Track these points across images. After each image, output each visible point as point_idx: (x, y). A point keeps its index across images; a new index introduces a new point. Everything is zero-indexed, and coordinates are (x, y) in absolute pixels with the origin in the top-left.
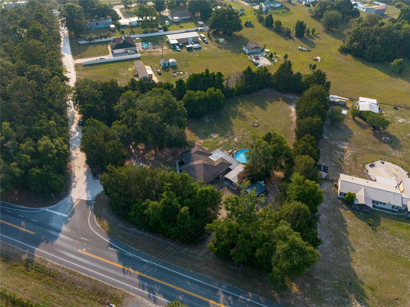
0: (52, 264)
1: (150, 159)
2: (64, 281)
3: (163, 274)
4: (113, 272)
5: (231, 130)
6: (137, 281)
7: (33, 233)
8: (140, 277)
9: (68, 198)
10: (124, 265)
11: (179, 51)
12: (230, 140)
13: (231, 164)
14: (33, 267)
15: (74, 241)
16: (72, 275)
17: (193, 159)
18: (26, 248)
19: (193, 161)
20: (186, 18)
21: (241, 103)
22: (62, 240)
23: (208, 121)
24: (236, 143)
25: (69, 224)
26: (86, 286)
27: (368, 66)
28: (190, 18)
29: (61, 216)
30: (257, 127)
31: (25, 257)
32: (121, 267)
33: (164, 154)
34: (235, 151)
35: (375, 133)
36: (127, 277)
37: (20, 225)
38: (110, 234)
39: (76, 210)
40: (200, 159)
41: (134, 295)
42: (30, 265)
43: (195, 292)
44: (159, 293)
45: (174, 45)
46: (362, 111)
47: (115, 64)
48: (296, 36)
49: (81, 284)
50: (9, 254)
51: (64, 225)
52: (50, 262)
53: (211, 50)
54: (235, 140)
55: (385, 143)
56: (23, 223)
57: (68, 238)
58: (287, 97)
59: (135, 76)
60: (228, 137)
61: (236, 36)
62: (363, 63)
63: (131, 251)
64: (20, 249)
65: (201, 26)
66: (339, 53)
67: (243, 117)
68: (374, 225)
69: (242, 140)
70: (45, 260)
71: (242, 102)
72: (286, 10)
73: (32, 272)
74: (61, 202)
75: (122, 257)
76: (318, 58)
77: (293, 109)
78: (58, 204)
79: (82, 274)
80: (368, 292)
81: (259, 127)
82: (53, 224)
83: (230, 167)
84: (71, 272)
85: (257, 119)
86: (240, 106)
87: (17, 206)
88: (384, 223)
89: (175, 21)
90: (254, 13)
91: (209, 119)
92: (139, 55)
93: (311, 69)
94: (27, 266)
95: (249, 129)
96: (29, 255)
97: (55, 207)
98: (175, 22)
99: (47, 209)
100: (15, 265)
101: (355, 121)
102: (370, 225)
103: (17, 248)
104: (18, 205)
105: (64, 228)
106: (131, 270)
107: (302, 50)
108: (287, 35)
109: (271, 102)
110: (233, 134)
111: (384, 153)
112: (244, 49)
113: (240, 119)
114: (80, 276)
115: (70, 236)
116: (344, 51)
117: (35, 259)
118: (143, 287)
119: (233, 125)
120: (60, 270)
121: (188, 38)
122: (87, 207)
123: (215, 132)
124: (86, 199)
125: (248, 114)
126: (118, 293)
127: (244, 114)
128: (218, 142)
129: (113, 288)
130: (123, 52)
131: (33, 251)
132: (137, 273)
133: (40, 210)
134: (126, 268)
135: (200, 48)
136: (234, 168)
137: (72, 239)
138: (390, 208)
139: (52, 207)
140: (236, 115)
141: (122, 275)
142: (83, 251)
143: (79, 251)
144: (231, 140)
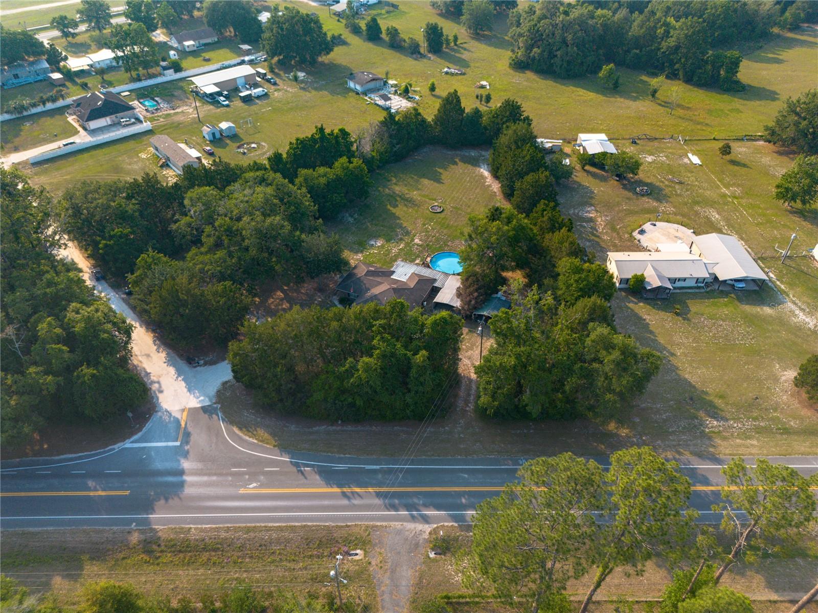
0: (202, 530)
1: (280, 307)
2: (241, 548)
3: (416, 477)
4: (326, 502)
5: (401, 227)
6: (377, 501)
7: (127, 493)
8: (378, 495)
9: (160, 414)
10: (340, 486)
11: (227, 106)
12: (407, 244)
13: (435, 280)
14: (163, 548)
15: (221, 478)
16: (252, 535)
17: (368, 285)
18: (129, 522)
19: (369, 289)
20: (209, 41)
21: (394, 180)
22: (193, 485)
23: (351, 220)
24: (421, 246)
25: (191, 455)
26: (288, 541)
27: (564, 85)
28: (216, 40)
29: (166, 447)
30: (442, 214)
31: (135, 538)
32: (336, 490)
33: (302, 293)
34: (429, 259)
35: (623, 184)
36: (356, 502)
37: (88, 489)
38: (283, 447)
39: (190, 429)
40: (380, 283)
41: (384, 524)
42: (155, 547)
43: (482, 485)
44: (426, 506)
45: (212, 95)
46: (593, 155)
47: (105, 150)
48: (430, 52)
49: (278, 541)
50: (97, 543)
51: (182, 461)
52: (195, 529)
53: (290, 95)
54: (417, 241)
55: (643, 195)
56: (91, 483)
57: (205, 478)
58: (467, 154)
59: (162, 166)
60: (401, 239)
61: (323, 64)
62: (555, 82)
63: (340, 461)
64: (115, 528)
65: (248, 53)
66: (512, 72)
67: (409, 202)
68: (683, 314)
69: (429, 240)
70: (183, 528)
71: (395, 177)
72: (391, 9)
73: (167, 557)
74: (148, 425)
75: (329, 476)
76: (484, 83)
77: (485, 172)
78: (144, 430)
79: (270, 524)
80: (718, 402)
81: (445, 212)
82: (159, 465)
83: (436, 285)
84: (248, 530)
85: (435, 200)
86: (396, 184)
87: (57, 458)
88: (694, 307)
89: (187, 50)
90: (337, 18)
91: (352, 216)
92: (146, 126)
93: (483, 103)
94: (149, 552)
95: (431, 220)
96: (142, 532)
97: (142, 436)
98: (189, 52)
99: (128, 444)
100: (124, 558)
101: (587, 172)
102: (677, 314)
103: (107, 528)
104: (58, 455)
105: (186, 465)
106: (358, 490)
107: (452, 74)
108: (414, 51)
109: (445, 168)
110: (408, 233)
111: (652, 211)
112: (351, 85)
113: (406, 205)
114: (268, 529)
115: (209, 475)
116: (520, 66)
117: (160, 534)
118: (394, 507)
119: (399, 218)
120: (223, 535)
121: (235, 79)
122: (210, 417)
123: (376, 237)
124: (199, 405)
125: (415, 195)
126: (357, 530)
127: (408, 196)
128: (389, 251)
129: (342, 527)
130: (109, 123)
131: (147, 522)
132: (370, 490)
133: (114, 449)
134: (345, 490)
135: (266, 96)
136: (443, 285)
137: (214, 478)
138: (693, 284)
139: (135, 437)
140: (396, 200)
141: (345, 502)
142: (251, 489)
143: (242, 491)
144: (410, 243)
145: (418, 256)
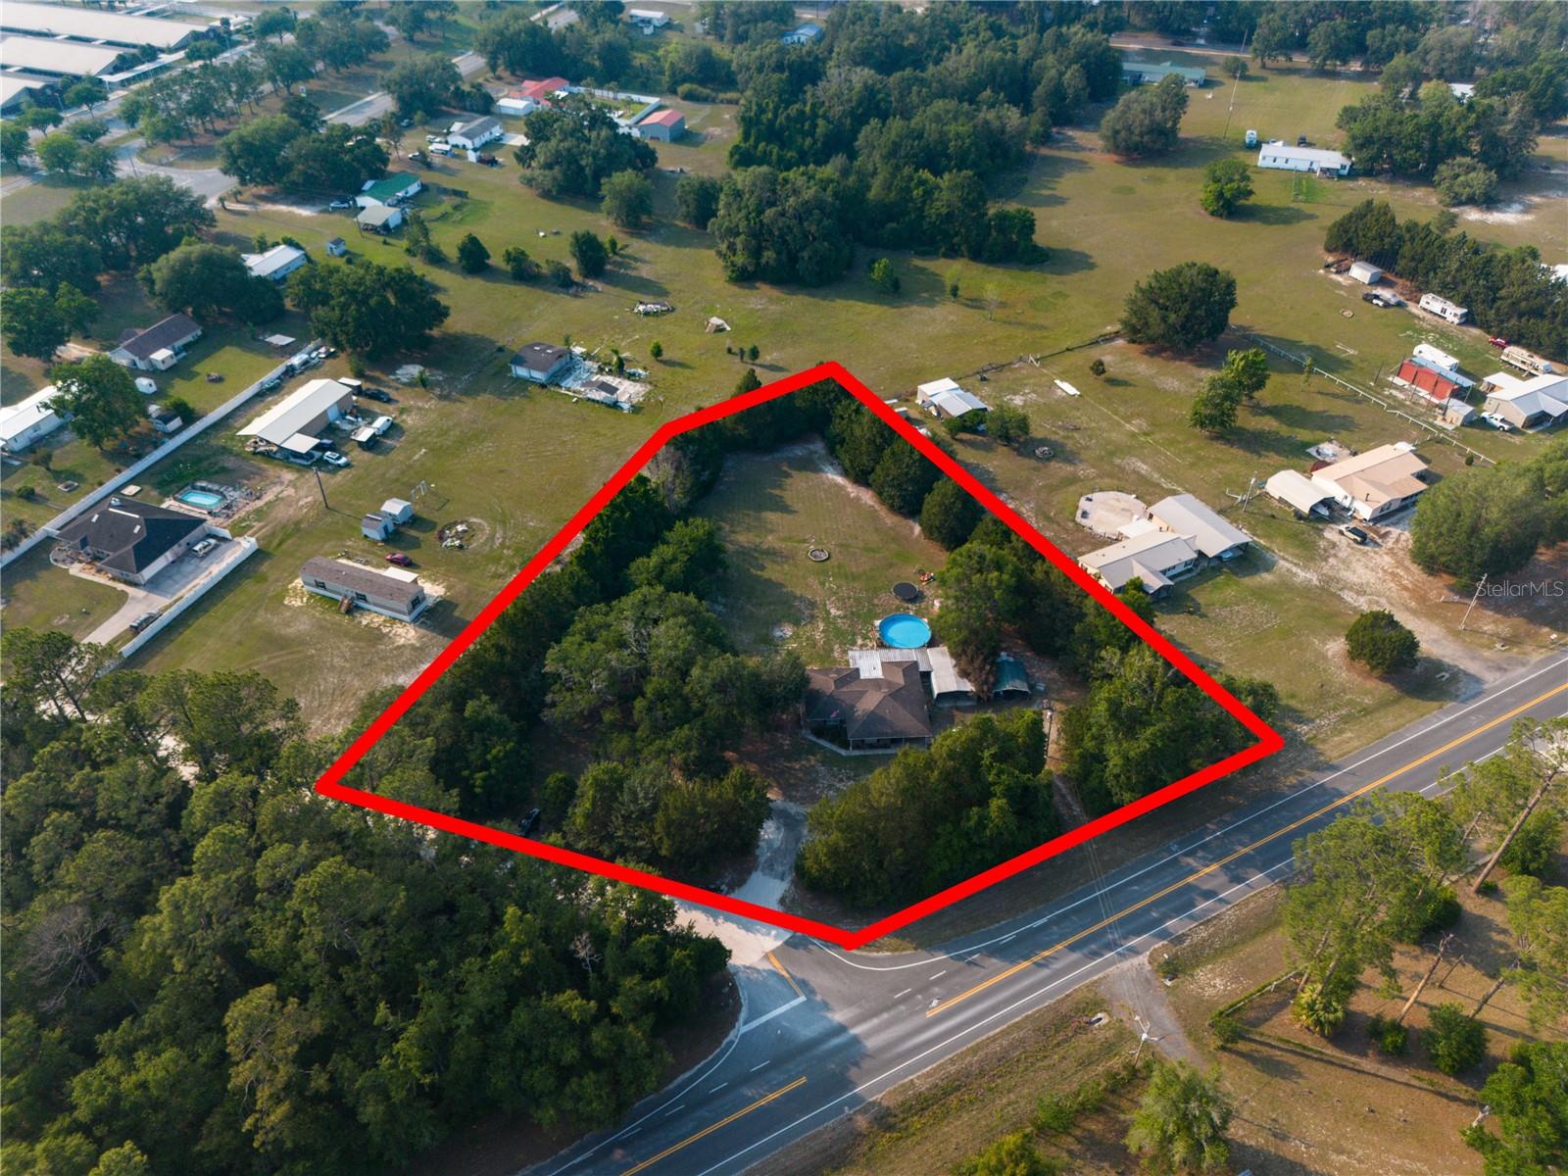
0: (928, 1075)
2: (982, 1073)
3: (1091, 911)
4: (1026, 983)
5: (795, 597)
6: (1075, 956)
7: (804, 1080)
8: (1072, 948)
9: (741, 974)
10: (1026, 958)
11: (347, 465)
12: (826, 621)
13: (911, 663)
14: (901, 1116)
15: (893, 1013)
16: (981, 1053)
17: (848, 702)
18: (839, 1108)
20: (189, 338)
21: (726, 527)
22: (870, 1034)
24: (845, 617)
25: (832, 1003)
26: (1022, 1041)
27: (824, 298)
28: (199, 333)
29: (793, 1009)
30: (834, 560)
31: (862, 1122)
32: (1025, 964)
35: (1015, 449)
36: (1057, 966)
37: (753, 1100)
38: (928, 944)
39: (799, 975)
41: (1101, 975)
42: (892, 1120)
43: (1159, 889)
44: (1126, 937)
48: (586, 277)
49: (1013, 1046)
50: (825, 1150)
51: (829, 1015)
52: (918, 1078)
53: (433, 416)
54: (834, 611)
55: (1048, 459)
56: (748, 1092)
57: (875, 1021)
58: (791, 455)
59: (349, 612)
60: (812, 616)
62: (812, 295)
63: (1001, 932)
64: (830, 1123)
65: (289, 351)
66: (736, 289)
67: (772, 553)
68: (1195, 611)
69: (848, 604)
70: (903, 1085)
71: (724, 521)
72: (457, 200)
73: (916, 1122)
74: (743, 995)
75: (1008, 953)
76: (715, 321)
77: (834, 477)
78: (744, 1002)
79: (991, 1034)
80: (1293, 703)
81: (835, 556)
82: (807, 1032)
83: (917, 669)
84: (974, 1051)
85: (805, 541)
86: (733, 532)
87: (671, 1086)
88: (1202, 595)
89: (163, 367)
90: (381, 239)
93: (746, 358)
94: (890, 1128)
95: (825, 573)
96: (864, 1111)
97: (750, 1009)
98: (167, 371)
99: (742, 1028)
100: (870, 1149)
101: (961, 441)
102: (1191, 613)
103: (821, 1128)
104: (671, 1082)
105: (839, 1017)
106: (1046, 953)
107: (656, 314)
108: (562, 281)
109: (779, 486)
110: (812, 605)
111: (1073, 480)
112: (521, 372)
113: (774, 562)
114: (994, 1039)
115: (876, 1014)
116: (744, 277)
117: (885, 1103)
118: (1095, 954)
119: (782, 585)
120: (952, 1069)
121: (325, 412)
122: (810, 951)
123: (776, 623)
124: (779, 943)
125: (770, 541)
126: (1079, 996)
127: (765, 546)
128: (811, 639)
129: (1063, 999)
130: (171, 559)
131: (856, 1100)
132: (1059, 947)
133: (732, 1042)
134: (1036, 959)
136: (927, 666)
137: (885, 1016)
138: (1181, 569)
139: (743, 1015)
140: (756, 558)
141: (1045, 972)
142: (936, 1008)
143: (929, 1014)
144: (828, 618)
145: (854, 634)
